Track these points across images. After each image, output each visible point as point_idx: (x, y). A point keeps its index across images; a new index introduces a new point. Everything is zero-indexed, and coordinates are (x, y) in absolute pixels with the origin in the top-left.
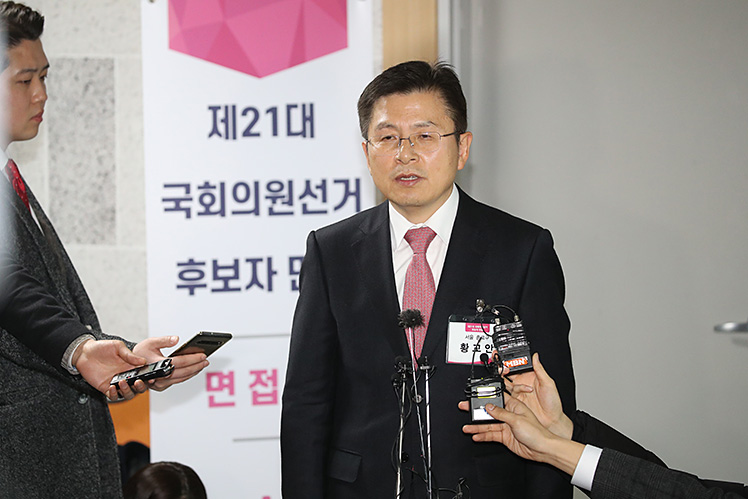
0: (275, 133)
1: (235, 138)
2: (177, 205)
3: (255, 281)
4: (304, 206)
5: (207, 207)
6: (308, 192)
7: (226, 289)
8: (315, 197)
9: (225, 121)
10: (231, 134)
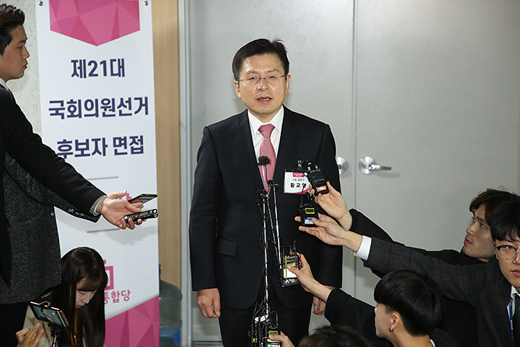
0: (105, 74)
1: (85, 77)
2: (57, 112)
3: (97, 150)
4: (120, 111)
5: (72, 112)
6: (122, 104)
7: (83, 155)
8: (126, 107)
9: (80, 68)
10: (83, 75)
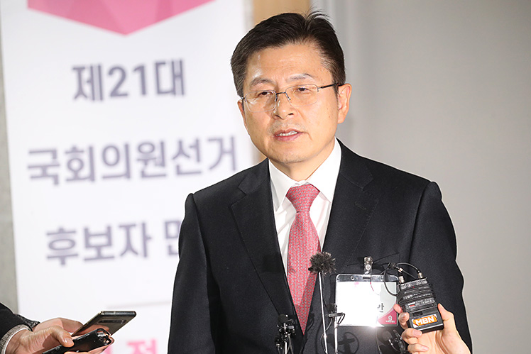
0: (144, 91)
1: (102, 98)
2: (44, 171)
3: (129, 247)
4: (178, 167)
5: (76, 172)
6: (181, 152)
7: (100, 257)
8: (188, 156)
9: (91, 81)
10: (98, 95)
